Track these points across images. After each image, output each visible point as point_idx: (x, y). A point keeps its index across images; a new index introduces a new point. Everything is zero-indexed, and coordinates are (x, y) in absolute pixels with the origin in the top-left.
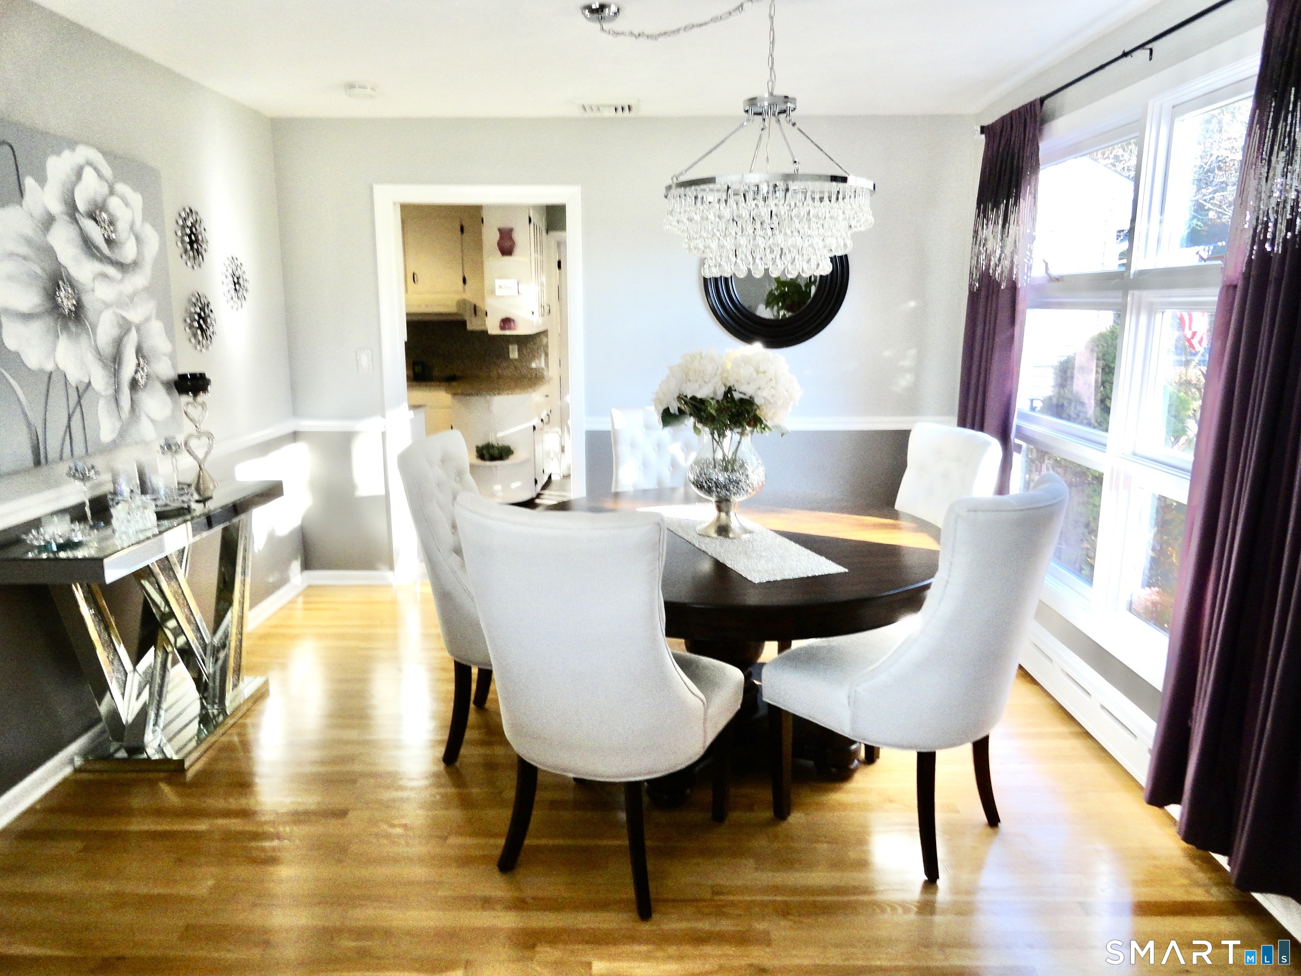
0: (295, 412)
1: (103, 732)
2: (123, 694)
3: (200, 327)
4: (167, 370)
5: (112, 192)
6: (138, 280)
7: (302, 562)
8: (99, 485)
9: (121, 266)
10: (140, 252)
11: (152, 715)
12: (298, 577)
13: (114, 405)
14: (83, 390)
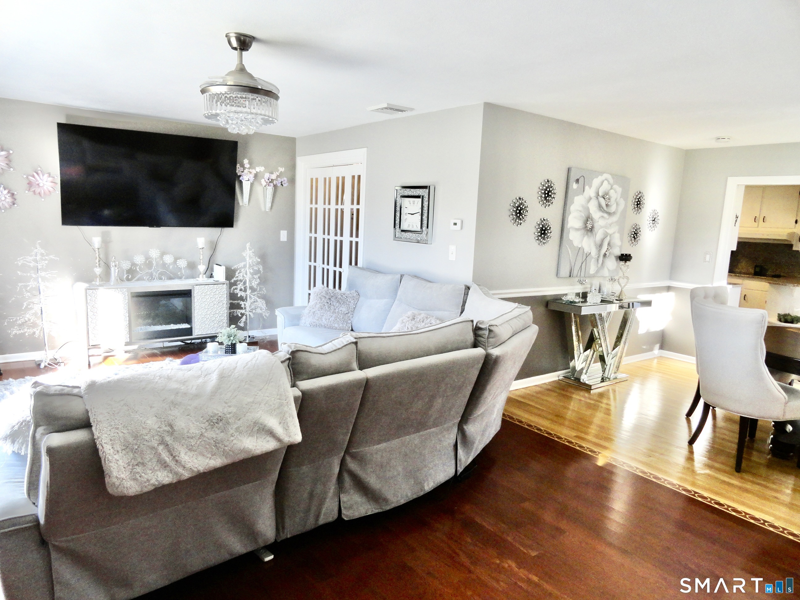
0: (671, 278)
1: (569, 372)
2: (578, 359)
3: (634, 237)
4: (618, 252)
5: (611, 189)
6: (615, 219)
7: (660, 346)
8: (586, 288)
9: (609, 214)
10: (617, 209)
11: (584, 371)
12: (657, 351)
13: (596, 262)
14: (588, 255)
